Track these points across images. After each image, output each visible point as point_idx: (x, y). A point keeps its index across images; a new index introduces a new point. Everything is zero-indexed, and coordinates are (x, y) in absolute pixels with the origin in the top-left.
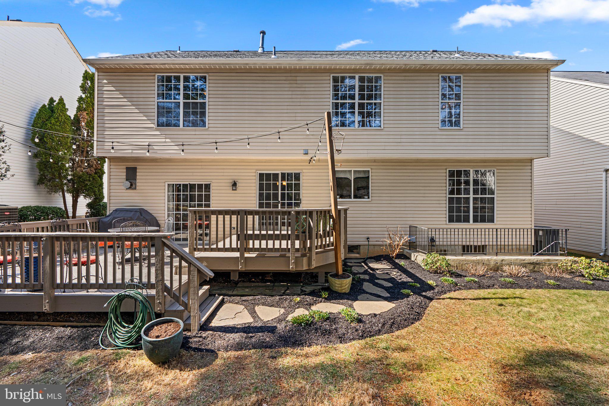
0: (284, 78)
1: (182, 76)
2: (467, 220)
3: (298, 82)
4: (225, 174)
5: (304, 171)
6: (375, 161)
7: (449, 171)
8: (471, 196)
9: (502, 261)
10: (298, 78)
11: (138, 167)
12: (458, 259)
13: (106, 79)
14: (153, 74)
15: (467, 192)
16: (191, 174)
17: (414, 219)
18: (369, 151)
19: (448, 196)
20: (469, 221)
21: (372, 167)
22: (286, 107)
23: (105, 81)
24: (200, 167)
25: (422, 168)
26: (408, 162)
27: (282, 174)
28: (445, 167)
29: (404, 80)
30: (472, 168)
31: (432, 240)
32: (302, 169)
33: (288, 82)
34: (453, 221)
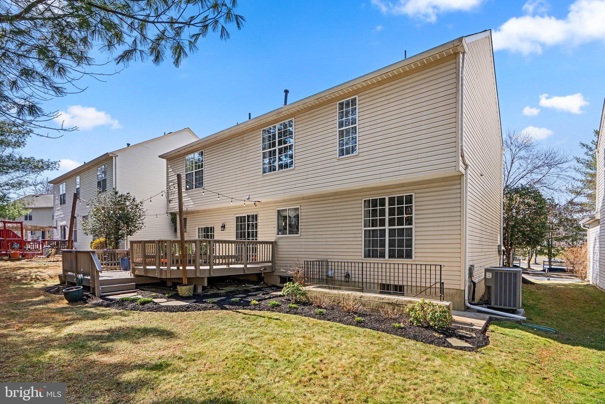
2: (383, 256)
4: (221, 219)
5: (259, 212)
6: (303, 198)
7: (365, 201)
8: (387, 227)
9: (361, 297)
10: (245, 138)
11: (187, 218)
12: (322, 292)
13: (170, 165)
15: (382, 223)
17: (334, 254)
18: (286, 191)
19: (364, 229)
20: (384, 257)
21: (301, 204)
22: (238, 164)
24: (209, 215)
25: (339, 200)
26: (328, 196)
27: (248, 216)
28: (360, 198)
29: (310, 117)
30: (387, 195)
31: (348, 276)
32: (257, 211)
34: (369, 256)
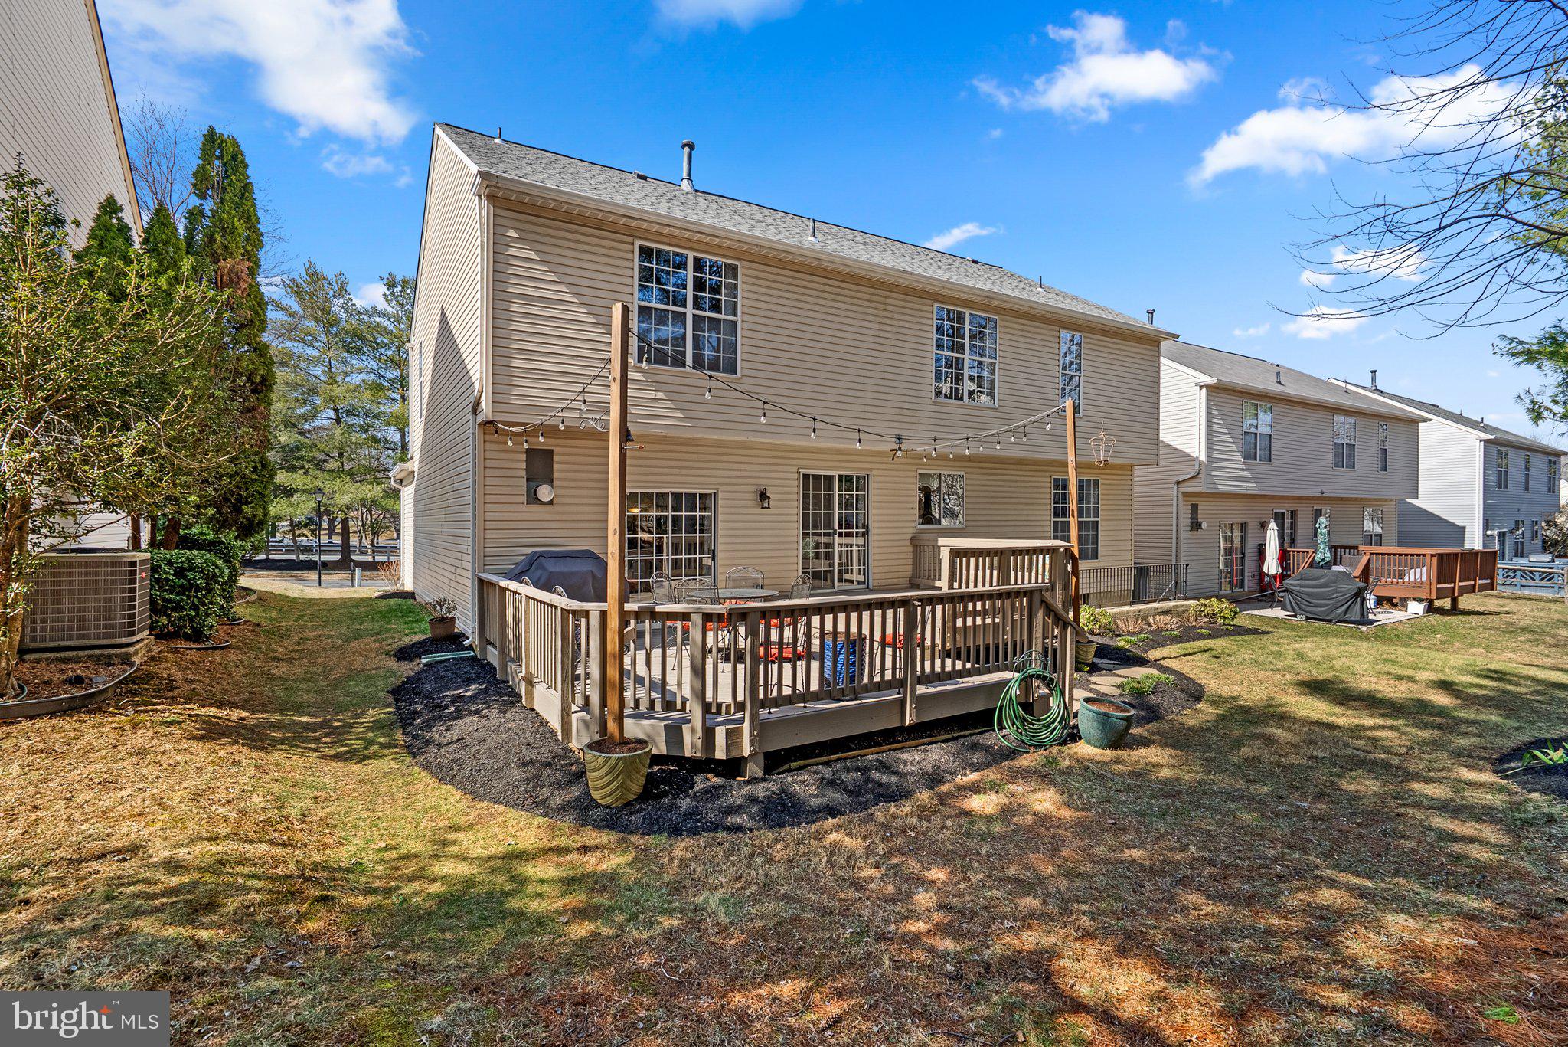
0: (867, 297)
1: (691, 256)
3: (888, 308)
4: (743, 474)
5: (875, 472)
6: (970, 459)
7: (1054, 479)
10: (888, 301)
11: (558, 450)
13: (516, 229)
14: (630, 239)
16: (676, 471)
19: (1053, 519)
21: (967, 470)
23: (512, 233)
24: (695, 456)
25: (1024, 473)
26: (1009, 464)
27: (840, 475)
28: (1049, 474)
29: (1022, 331)
32: (871, 469)
33: (872, 305)
